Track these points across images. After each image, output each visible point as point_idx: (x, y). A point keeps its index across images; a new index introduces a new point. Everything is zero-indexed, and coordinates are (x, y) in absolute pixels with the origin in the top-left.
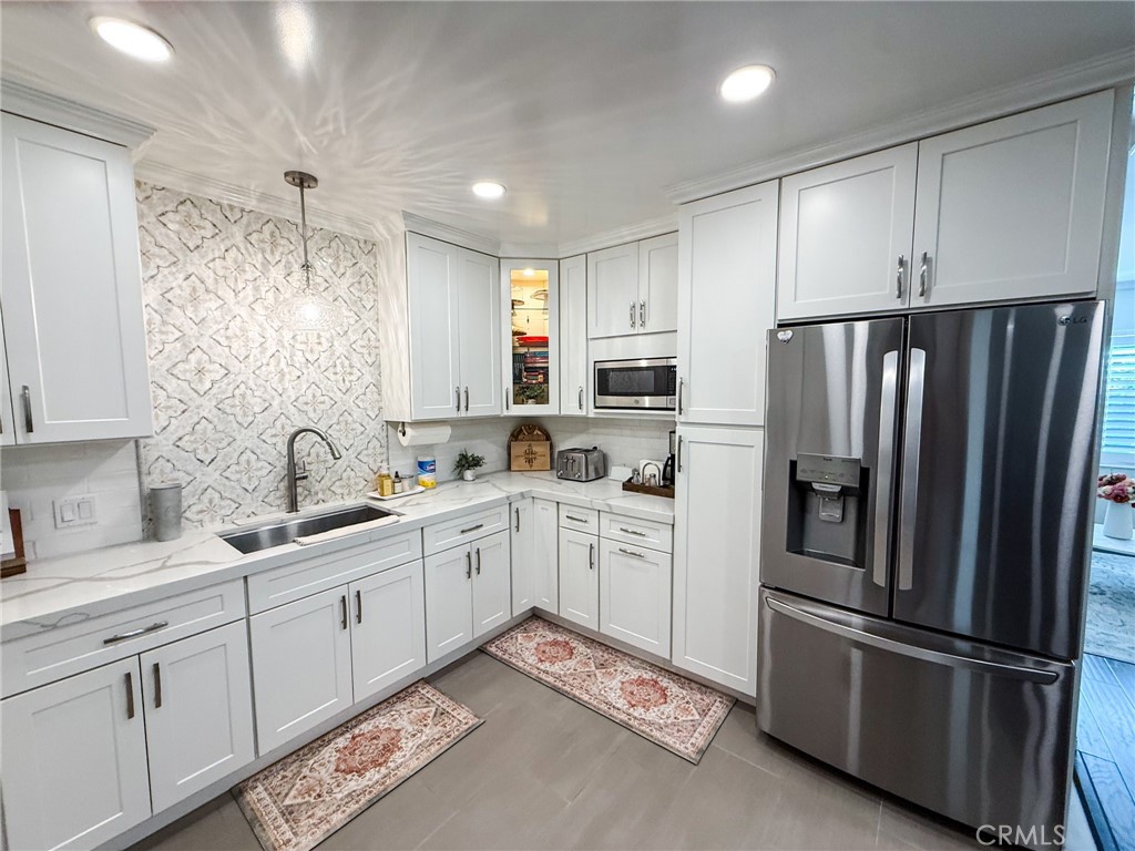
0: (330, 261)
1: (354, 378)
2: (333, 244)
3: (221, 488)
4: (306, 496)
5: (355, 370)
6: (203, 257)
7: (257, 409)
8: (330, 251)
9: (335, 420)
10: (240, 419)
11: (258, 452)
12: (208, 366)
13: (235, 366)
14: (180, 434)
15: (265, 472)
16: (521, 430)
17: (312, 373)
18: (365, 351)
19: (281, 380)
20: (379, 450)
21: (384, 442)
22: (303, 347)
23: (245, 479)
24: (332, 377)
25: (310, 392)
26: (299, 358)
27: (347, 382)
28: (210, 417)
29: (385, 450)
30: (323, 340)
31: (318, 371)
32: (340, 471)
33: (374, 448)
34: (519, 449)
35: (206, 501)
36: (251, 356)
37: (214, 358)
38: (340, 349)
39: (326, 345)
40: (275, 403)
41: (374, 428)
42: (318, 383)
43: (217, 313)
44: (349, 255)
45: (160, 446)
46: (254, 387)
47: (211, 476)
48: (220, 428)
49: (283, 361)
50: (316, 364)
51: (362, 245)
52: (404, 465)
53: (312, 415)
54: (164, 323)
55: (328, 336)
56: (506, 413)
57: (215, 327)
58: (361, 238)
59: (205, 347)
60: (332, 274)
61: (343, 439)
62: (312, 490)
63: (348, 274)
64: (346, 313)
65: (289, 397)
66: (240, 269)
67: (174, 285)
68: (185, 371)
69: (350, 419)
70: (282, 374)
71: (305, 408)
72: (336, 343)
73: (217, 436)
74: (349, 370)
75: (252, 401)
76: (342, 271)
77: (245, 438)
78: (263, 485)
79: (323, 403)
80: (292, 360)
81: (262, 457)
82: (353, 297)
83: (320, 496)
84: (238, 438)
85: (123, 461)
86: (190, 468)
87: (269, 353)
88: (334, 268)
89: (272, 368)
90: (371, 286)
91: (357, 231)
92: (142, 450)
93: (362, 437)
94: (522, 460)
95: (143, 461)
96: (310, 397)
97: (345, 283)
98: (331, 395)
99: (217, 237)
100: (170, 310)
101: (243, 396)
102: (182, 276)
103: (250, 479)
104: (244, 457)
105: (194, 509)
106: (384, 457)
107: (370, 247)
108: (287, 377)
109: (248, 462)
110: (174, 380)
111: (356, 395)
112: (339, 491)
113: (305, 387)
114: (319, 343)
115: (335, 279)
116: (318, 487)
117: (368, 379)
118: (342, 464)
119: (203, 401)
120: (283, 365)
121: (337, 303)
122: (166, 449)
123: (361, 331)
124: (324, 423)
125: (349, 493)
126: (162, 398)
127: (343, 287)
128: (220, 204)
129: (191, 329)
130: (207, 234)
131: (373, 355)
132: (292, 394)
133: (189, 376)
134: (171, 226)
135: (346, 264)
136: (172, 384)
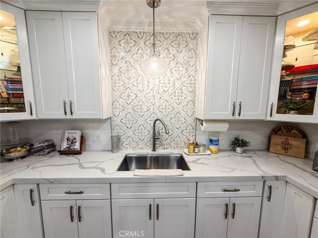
0: (176, 46)
1: (183, 98)
2: (178, 38)
3: (133, 137)
4: (160, 145)
5: (184, 95)
6: (131, 54)
7: (145, 110)
8: (176, 42)
9: (173, 116)
10: (139, 113)
11: (145, 126)
12: (131, 94)
13: (139, 94)
14: (122, 118)
15: (147, 134)
16: (280, 129)
17: (166, 96)
18: (189, 86)
19: (154, 99)
20: (191, 131)
21: (194, 127)
22: (162, 85)
23: (140, 135)
24: (174, 98)
25: (164, 104)
26: (161, 90)
27: (179, 100)
28: (130, 112)
29: (194, 131)
30: (171, 82)
31: (168, 95)
32: (174, 138)
33: (190, 130)
34: (277, 140)
35: (128, 141)
36: (144, 90)
37: (133, 91)
38: (178, 85)
39: (172, 84)
40: (151, 108)
41: (190, 120)
42: (168, 100)
43: (134, 75)
44: (185, 42)
45: (117, 121)
46: (145, 102)
47: (130, 133)
48: (133, 116)
49: (155, 91)
50: (167, 92)
51: (191, 36)
52: (202, 139)
53: (164, 113)
54: (119, 79)
55: (173, 80)
56: (269, 118)
57: (133, 80)
58: (191, 32)
59: (130, 88)
60: (176, 52)
61: (176, 124)
62: (163, 143)
63: (183, 51)
64: (181, 69)
65: (156, 106)
66: (142, 56)
67: (122, 66)
68: (124, 96)
69: (180, 116)
70: (154, 96)
71: (162, 110)
72: (176, 83)
73: (132, 119)
74: (181, 94)
75: (144, 107)
76: (181, 50)
77: (141, 121)
78: (146, 138)
79: (169, 108)
80: (158, 91)
81: (146, 128)
82: (185, 61)
83: (166, 146)
84: (139, 120)
85: (107, 124)
86: (124, 129)
87: (150, 89)
88: (177, 49)
89: (151, 94)
90: (194, 55)
91: (188, 29)
92: (112, 122)
93: (184, 124)
94: (279, 148)
95: (112, 125)
96: (164, 106)
97: (182, 55)
98: (173, 105)
99: (135, 46)
100: (121, 75)
101: (141, 105)
102: (124, 62)
103: (142, 135)
104: (140, 128)
105: (125, 143)
106: (194, 134)
107: (195, 36)
108: (156, 98)
109: (141, 129)
110: (121, 99)
111: (183, 105)
112: (173, 145)
113: (162, 102)
114: (169, 83)
115: (178, 54)
116: (165, 142)
117: (189, 98)
118: (175, 134)
119: (129, 106)
120: (155, 93)
121: (177, 65)
122: (118, 122)
123: (188, 76)
124: (169, 117)
125: (177, 147)
126: (118, 105)
127: (181, 57)
128: (136, 33)
129: (126, 81)
130: (132, 45)
131: (192, 87)
132: (158, 104)
133: (125, 98)
134: (122, 45)
135: (183, 46)
136: (121, 101)
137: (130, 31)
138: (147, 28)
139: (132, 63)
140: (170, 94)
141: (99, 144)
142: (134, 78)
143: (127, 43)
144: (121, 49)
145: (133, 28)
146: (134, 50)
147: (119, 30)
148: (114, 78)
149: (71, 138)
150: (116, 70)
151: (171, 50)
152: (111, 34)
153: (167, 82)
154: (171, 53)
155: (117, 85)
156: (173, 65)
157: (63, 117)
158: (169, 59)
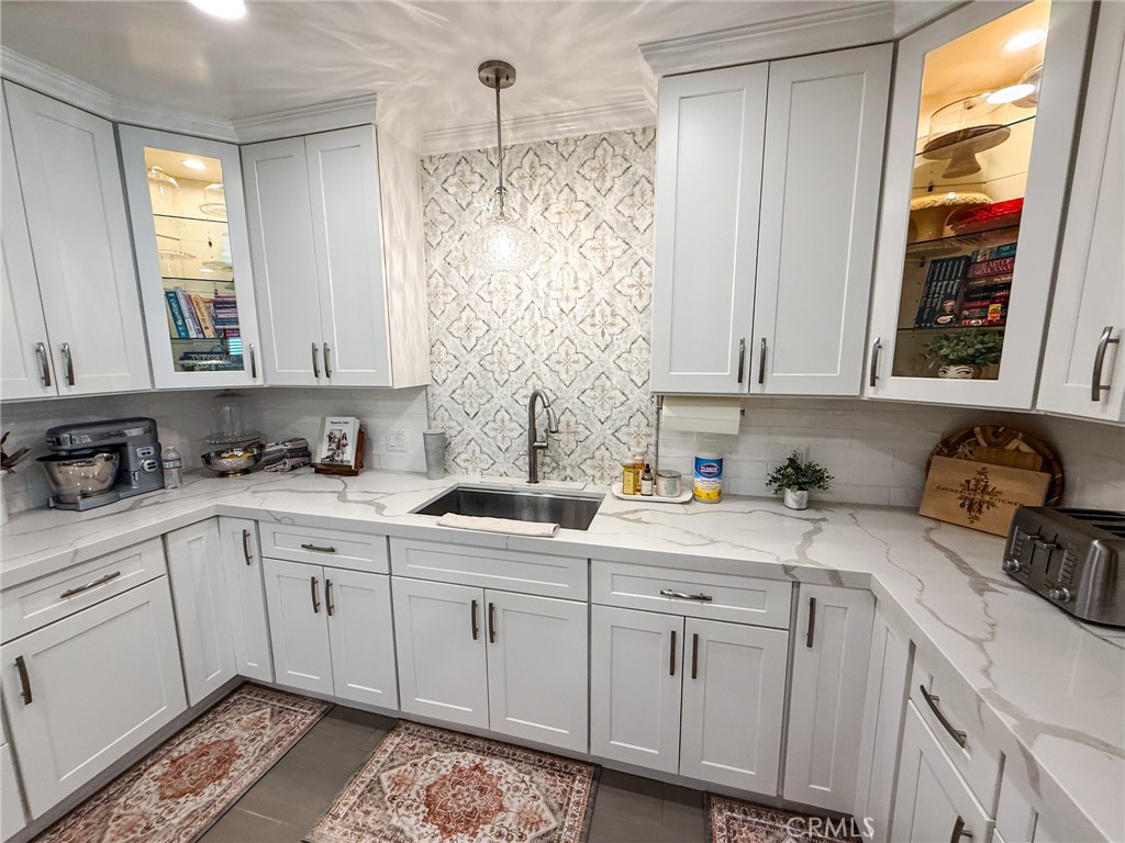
0: (594, 175)
1: (616, 330)
2: (600, 152)
3: (480, 442)
4: (554, 469)
5: (619, 320)
6: (472, 213)
7: (512, 368)
8: (595, 163)
9: (589, 385)
10: (497, 376)
11: (511, 411)
12: (475, 324)
13: (495, 322)
14: (454, 387)
15: (516, 434)
17: (567, 327)
18: (634, 292)
19: (534, 336)
20: (645, 430)
21: (653, 420)
22: (557, 295)
23: (499, 438)
24: (589, 330)
25: (563, 349)
26: (554, 309)
27: (607, 335)
28: (474, 372)
29: (653, 431)
30: (581, 284)
31: (573, 323)
32: (593, 448)
33: (638, 426)
35: (471, 451)
36: (508, 311)
37: (479, 315)
38: (601, 292)
39: (583, 288)
40: (528, 361)
41: (640, 399)
42: (572, 337)
44: (619, 160)
45: (441, 394)
46: (510, 344)
47: (473, 429)
48: (481, 384)
49: (537, 313)
50: (571, 315)
51: (639, 138)
52: (676, 457)
53: (564, 376)
54: (446, 285)
55: (587, 277)
56: (870, 393)
57: (481, 283)
58: (637, 127)
59: (472, 305)
60: (595, 193)
61: (598, 408)
62: (561, 464)
63: (615, 189)
64: (610, 242)
65: (542, 354)
67: (452, 247)
68: (459, 328)
69: (608, 384)
70: (535, 328)
72: (595, 286)
73: (480, 391)
74: (610, 320)
75: (508, 359)
76: (608, 185)
77: (501, 397)
78: (514, 447)
79: (577, 362)
80: (546, 311)
81: (514, 417)
82: (622, 219)
83: (569, 472)
84: (495, 395)
85: (418, 406)
86: (460, 419)
87: (524, 306)
88: (598, 185)
89: (526, 322)
90: (648, 195)
91: (628, 118)
92: (430, 399)
93: (622, 409)
94: (953, 501)
95: (430, 407)
96: (563, 355)
97: (612, 200)
98: (587, 352)
99: (484, 189)
100: (449, 272)
101: (500, 352)
102: (457, 237)
103: (504, 437)
104: (499, 416)
105: (463, 456)
106: (653, 440)
108: (541, 331)
109: (503, 421)
110: (451, 338)
111: (618, 352)
112: (590, 471)
113: (557, 343)
114: (576, 288)
115: (600, 199)
116: (566, 461)
117: (636, 330)
118: (595, 440)
119: (469, 357)
120: (537, 317)
121: (599, 232)
122: (445, 400)
123: (630, 264)
124: (578, 386)
125: (602, 478)
126: (443, 354)
127: (607, 208)
128: (486, 152)
129: (463, 288)
130: (476, 187)
131: (645, 297)
132: (545, 351)
133: (461, 333)
134: (451, 190)
135: (614, 173)
136: (450, 342)
137: (469, 149)
138: (511, 135)
140: (579, 319)
141: (402, 454)
142: (482, 278)
143: (463, 184)
144: (448, 201)
145: (476, 141)
146: (481, 201)
147: (443, 152)
148: (433, 280)
149: (338, 434)
150: (437, 262)
151: (579, 189)
152: (424, 165)
153: (569, 284)
154: (580, 197)
155: (441, 299)
156: (586, 231)
157: (312, 382)
158: (575, 217)
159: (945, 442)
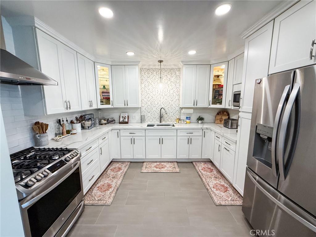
0: (170, 74)
1: (174, 98)
2: (171, 71)
3: (150, 117)
5: (174, 96)
6: (150, 78)
7: (156, 104)
9: (169, 106)
10: (154, 105)
12: (150, 97)
13: (153, 96)
14: (146, 107)
15: (157, 115)
17: (166, 97)
18: (177, 92)
19: (160, 99)
20: (178, 113)
21: (179, 112)
22: (164, 92)
23: (154, 116)
24: (169, 98)
25: (165, 101)
26: (164, 94)
27: (172, 99)
28: (149, 105)
29: (179, 113)
32: (170, 117)
36: (156, 94)
37: (151, 95)
38: (171, 92)
39: (169, 91)
40: (159, 103)
41: (178, 109)
42: (167, 99)
44: (174, 72)
45: (143, 109)
46: (156, 100)
47: (149, 114)
51: (177, 69)
52: (183, 117)
53: (165, 105)
54: (145, 90)
56: (209, 107)
58: (177, 68)
59: (149, 93)
61: (171, 110)
64: (173, 84)
67: (146, 84)
69: (172, 106)
71: (164, 104)
73: (150, 108)
74: (173, 96)
75: (156, 102)
76: (173, 76)
77: (154, 109)
79: (168, 103)
82: (175, 81)
83: (166, 121)
85: (139, 111)
86: (147, 113)
87: (159, 94)
88: (171, 76)
89: (159, 96)
90: (179, 78)
91: (176, 66)
93: (175, 110)
94: (219, 121)
95: (141, 111)
96: (165, 102)
97: (173, 78)
98: (169, 101)
100: (145, 88)
101: (154, 101)
102: (147, 82)
104: (154, 112)
105: (147, 119)
106: (179, 115)
107: (179, 69)
111: (174, 101)
112: (169, 121)
115: (171, 78)
116: (166, 119)
117: (177, 98)
118: (170, 115)
119: (149, 102)
120: (161, 96)
121: (171, 83)
123: (176, 88)
125: (171, 121)
126: (144, 102)
127: (173, 79)
128: (152, 69)
129: (148, 91)
130: (151, 74)
132: (162, 101)
133: (147, 98)
134: (146, 74)
135: (174, 74)
136: (145, 100)
138: (157, 67)
139: (151, 82)
140: (168, 96)
141: (135, 120)
142: (151, 89)
143: (148, 73)
144: (145, 76)
145: (151, 67)
146: (151, 76)
147: (145, 68)
148: (142, 89)
149: (124, 116)
150: (143, 86)
151: (168, 76)
152: (141, 70)
153: (166, 90)
155: (144, 92)
156: (169, 83)
157: (124, 106)
158: (167, 80)
159: (218, 113)
